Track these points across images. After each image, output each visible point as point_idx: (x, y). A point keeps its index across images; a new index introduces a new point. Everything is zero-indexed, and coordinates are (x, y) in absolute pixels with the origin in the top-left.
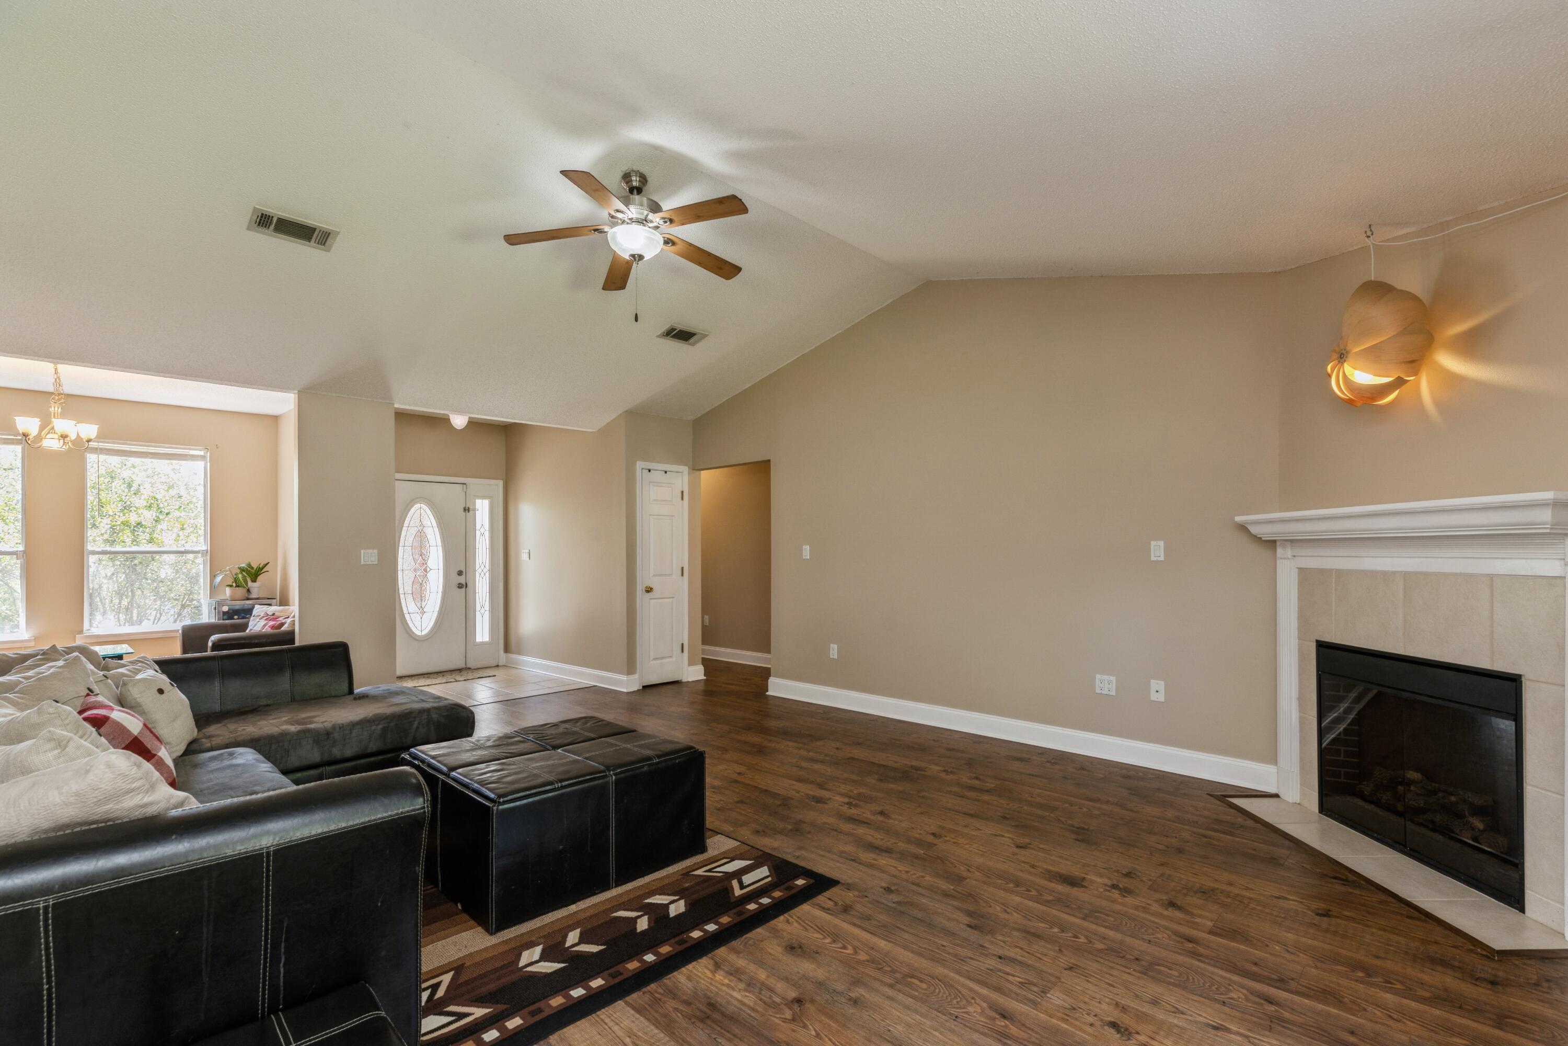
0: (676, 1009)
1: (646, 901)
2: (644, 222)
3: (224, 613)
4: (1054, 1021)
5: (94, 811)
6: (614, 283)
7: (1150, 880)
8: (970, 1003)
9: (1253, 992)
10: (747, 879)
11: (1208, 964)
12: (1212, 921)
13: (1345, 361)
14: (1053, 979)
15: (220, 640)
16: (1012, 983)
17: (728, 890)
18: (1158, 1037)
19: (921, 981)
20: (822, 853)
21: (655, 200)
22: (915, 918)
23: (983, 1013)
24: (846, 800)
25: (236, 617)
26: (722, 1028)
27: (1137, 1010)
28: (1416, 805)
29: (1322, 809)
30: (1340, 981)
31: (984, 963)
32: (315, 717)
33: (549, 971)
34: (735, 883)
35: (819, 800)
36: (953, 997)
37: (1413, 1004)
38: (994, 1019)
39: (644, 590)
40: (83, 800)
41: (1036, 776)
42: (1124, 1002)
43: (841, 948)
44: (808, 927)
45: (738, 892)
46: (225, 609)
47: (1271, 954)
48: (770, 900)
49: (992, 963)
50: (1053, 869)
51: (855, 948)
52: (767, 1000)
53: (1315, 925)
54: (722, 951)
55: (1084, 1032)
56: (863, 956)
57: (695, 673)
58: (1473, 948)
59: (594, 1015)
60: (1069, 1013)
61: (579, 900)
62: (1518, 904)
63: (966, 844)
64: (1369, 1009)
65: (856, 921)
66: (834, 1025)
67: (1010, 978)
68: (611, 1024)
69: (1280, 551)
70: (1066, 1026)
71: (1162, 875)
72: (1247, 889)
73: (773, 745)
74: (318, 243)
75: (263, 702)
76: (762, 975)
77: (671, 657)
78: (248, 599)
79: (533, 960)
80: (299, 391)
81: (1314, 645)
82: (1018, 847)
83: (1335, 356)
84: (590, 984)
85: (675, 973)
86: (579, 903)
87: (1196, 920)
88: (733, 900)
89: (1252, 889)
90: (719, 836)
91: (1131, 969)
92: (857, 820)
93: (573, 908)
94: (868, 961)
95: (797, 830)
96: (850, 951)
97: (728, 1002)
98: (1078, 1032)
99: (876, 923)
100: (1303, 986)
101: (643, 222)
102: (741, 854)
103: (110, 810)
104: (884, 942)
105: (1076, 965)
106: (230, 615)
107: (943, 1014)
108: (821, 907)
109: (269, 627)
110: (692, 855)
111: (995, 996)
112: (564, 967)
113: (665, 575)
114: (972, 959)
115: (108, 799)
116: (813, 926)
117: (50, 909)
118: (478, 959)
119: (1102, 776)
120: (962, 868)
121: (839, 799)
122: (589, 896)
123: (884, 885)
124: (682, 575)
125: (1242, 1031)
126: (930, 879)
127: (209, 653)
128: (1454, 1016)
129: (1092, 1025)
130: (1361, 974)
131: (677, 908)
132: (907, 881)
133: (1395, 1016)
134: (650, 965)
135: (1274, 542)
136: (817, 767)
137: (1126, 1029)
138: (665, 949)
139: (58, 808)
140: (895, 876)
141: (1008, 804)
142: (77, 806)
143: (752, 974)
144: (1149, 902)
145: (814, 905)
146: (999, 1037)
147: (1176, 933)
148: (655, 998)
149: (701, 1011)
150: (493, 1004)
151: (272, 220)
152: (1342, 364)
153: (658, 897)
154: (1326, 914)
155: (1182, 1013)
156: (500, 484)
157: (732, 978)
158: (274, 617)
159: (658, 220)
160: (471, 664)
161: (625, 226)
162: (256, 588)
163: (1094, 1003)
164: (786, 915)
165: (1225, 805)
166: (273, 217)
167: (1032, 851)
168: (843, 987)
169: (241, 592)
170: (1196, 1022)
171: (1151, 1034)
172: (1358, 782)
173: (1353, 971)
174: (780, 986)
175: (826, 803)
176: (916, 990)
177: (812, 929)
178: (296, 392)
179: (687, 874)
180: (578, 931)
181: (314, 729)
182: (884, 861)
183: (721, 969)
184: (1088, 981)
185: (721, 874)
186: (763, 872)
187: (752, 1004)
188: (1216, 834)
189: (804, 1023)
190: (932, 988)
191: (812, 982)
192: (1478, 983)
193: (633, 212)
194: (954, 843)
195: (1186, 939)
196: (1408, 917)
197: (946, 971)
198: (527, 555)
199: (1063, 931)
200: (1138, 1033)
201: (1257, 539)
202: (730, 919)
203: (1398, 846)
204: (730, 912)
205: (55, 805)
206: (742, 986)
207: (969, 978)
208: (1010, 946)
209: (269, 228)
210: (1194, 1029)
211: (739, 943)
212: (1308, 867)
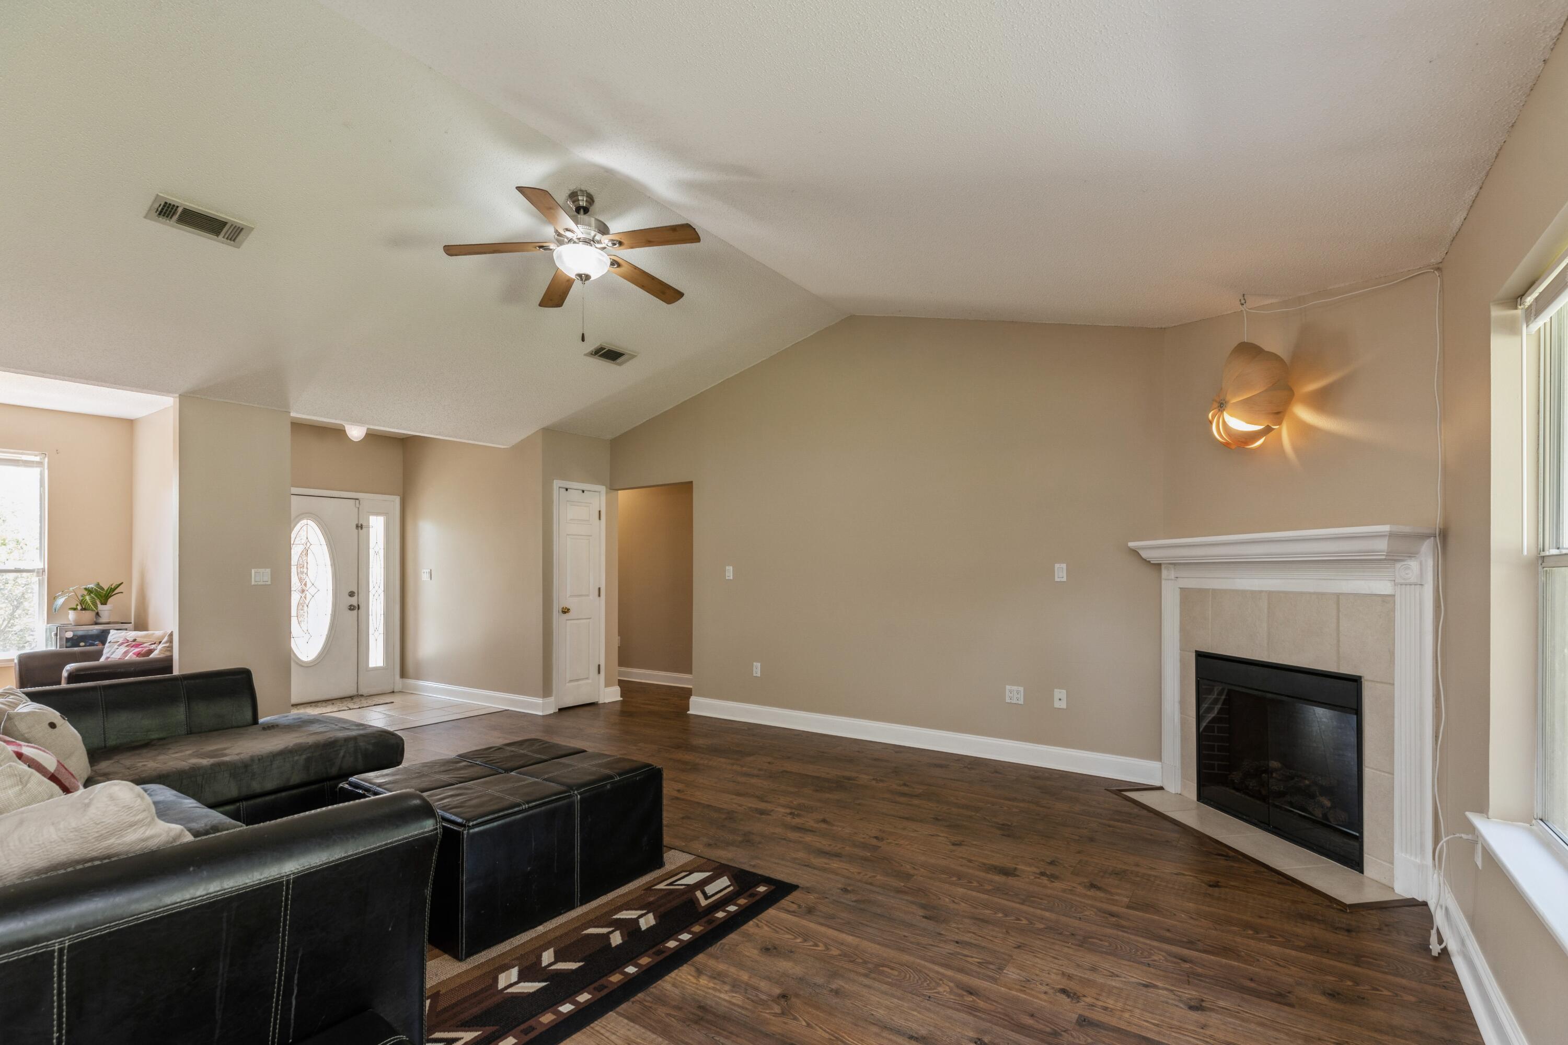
0: (668, 1015)
1: (614, 917)
2: (592, 242)
3: (68, 640)
4: (1014, 993)
5: (95, 847)
6: (551, 300)
7: (1071, 866)
8: (938, 985)
9: (1170, 954)
10: (710, 889)
11: (1131, 934)
12: (1127, 897)
13: (1224, 410)
14: (1006, 957)
15: (79, 670)
16: (971, 964)
17: (694, 902)
18: (1101, 998)
19: (892, 969)
20: (777, 861)
21: (602, 220)
22: (874, 913)
23: (951, 992)
24: (788, 811)
25: (82, 644)
26: (717, 1027)
27: (1081, 977)
28: (1277, 789)
29: (1200, 798)
30: (1236, 939)
31: (944, 948)
32: (225, 749)
33: (531, 991)
34: (699, 894)
35: (762, 812)
36: (923, 980)
37: (1293, 953)
38: (962, 996)
39: (560, 611)
40: (84, 836)
41: (957, 780)
42: (1071, 971)
43: (813, 946)
44: (777, 929)
45: (704, 902)
46: (69, 635)
47: (1178, 921)
48: (737, 908)
49: (951, 948)
50: (989, 862)
51: (826, 945)
52: (755, 998)
53: (1209, 895)
54: (700, 958)
55: (1041, 1000)
56: (835, 952)
57: (611, 695)
58: (1329, 904)
59: (588, 1028)
60: (1025, 984)
61: (546, 921)
62: (1359, 866)
63: (907, 845)
64: (1261, 959)
65: (822, 921)
66: (821, 1014)
67: (969, 959)
68: (607, 1034)
69: (1164, 573)
70: (1025, 996)
71: (1080, 861)
72: (1151, 868)
73: (706, 762)
74: (227, 238)
75: (154, 736)
76: (745, 976)
77: (587, 678)
78: (96, 624)
79: (512, 982)
80: (180, 395)
81: (1194, 655)
82: (954, 844)
83: (1216, 405)
84: (577, 999)
85: (659, 982)
86: (545, 924)
87: (1115, 898)
88: (700, 910)
89: (1155, 869)
90: (673, 850)
91: (1069, 943)
92: (803, 829)
93: (541, 929)
94: (840, 955)
95: (748, 841)
96: (821, 947)
97: (717, 1003)
98: (1035, 1000)
99: (840, 921)
100: (1208, 945)
101: (589, 242)
102: (698, 867)
103: (112, 845)
104: (851, 937)
105: (1023, 944)
106: (74, 641)
107: (917, 995)
108: (786, 910)
109: (134, 654)
110: (651, 871)
111: (959, 976)
112: (546, 986)
113: (581, 596)
114: (932, 945)
115: (112, 834)
116: (782, 928)
117: (66, 951)
118: (452, 986)
119: (1015, 778)
120: (908, 867)
121: (782, 810)
122: (555, 917)
123: (840, 886)
124: (599, 596)
125: (1166, 986)
126: (882, 878)
127: (64, 685)
128: (1324, 959)
129: (1046, 993)
130: (1250, 932)
131: (647, 922)
132: (860, 881)
133: (1281, 964)
134: (633, 976)
135: (1160, 565)
136: (754, 781)
137: (1075, 994)
138: (645, 961)
139: (55, 846)
140: (848, 878)
141: (937, 807)
142: (77, 842)
143: (735, 976)
144: (1075, 885)
145: (780, 909)
146: (970, 1011)
147: (1100, 910)
148: (645, 1006)
149: (693, 1014)
150: (481, 1026)
151: (176, 210)
152: (1222, 412)
153: (624, 912)
154: (1216, 885)
155: (1118, 976)
156: (397, 500)
157: (716, 981)
158: (135, 643)
159: (606, 241)
160: (363, 691)
161: (571, 245)
162: (106, 611)
163: (1044, 974)
164: (754, 920)
165: (1121, 798)
166: (178, 207)
167: (966, 848)
168: (822, 980)
169: (88, 616)
170: (1129, 982)
171: (1095, 996)
172: (1228, 773)
173: (1244, 930)
174: (763, 985)
175: (770, 815)
176: (889, 977)
177: (783, 932)
178: (178, 395)
179: (649, 888)
180: (551, 951)
181: (230, 762)
182: (835, 864)
183: (703, 974)
184: (1035, 956)
185: (684, 887)
186: (724, 882)
187: (740, 1003)
188: (1119, 824)
189: (793, 1015)
190: (903, 974)
191: (793, 978)
192: (1338, 932)
193: (580, 231)
194: (897, 844)
195: (1109, 914)
196: (1279, 883)
197: (912, 959)
198: (428, 575)
199: (1006, 916)
200: (1084, 996)
201: (1147, 562)
202: (702, 928)
203: (1262, 825)
204: (700, 921)
205: (51, 842)
206: (727, 988)
207: (934, 963)
208: (963, 932)
209: (171, 218)
210: (1129, 988)
211: (716, 949)
212: (1196, 846)
